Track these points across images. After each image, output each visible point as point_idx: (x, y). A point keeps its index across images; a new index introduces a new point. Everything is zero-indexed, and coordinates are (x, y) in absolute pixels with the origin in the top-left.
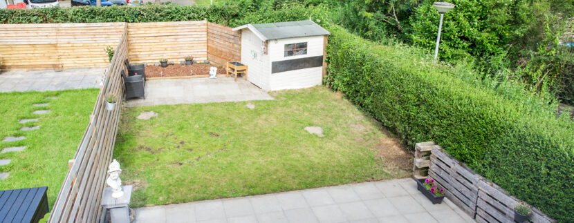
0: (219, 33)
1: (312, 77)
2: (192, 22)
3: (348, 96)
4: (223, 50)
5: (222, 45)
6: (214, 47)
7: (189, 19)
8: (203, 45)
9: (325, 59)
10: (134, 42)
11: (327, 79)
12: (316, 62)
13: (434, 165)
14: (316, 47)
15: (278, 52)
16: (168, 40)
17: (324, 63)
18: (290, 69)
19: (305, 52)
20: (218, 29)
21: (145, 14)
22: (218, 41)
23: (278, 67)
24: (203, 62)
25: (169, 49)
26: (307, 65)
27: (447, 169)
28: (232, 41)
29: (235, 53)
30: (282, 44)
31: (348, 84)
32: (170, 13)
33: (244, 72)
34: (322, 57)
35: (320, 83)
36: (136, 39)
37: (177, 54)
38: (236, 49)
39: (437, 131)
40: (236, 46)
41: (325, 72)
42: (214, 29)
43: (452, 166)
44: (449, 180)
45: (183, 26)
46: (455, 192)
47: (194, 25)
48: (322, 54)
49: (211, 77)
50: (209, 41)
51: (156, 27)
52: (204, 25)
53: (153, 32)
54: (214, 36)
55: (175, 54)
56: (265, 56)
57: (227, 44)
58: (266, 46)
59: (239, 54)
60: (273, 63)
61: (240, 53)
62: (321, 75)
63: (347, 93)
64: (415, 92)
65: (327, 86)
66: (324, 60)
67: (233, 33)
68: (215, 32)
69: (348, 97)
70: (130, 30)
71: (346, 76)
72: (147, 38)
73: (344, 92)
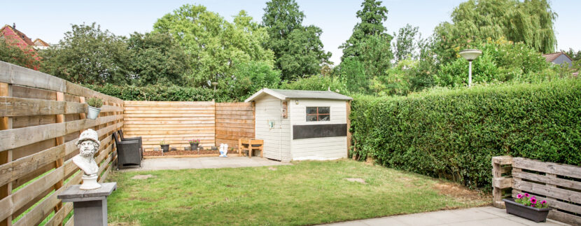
0: (229, 113)
1: (336, 148)
2: (199, 103)
3: (381, 159)
4: (234, 130)
5: (233, 125)
6: (223, 129)
7: (195, 100)
8: (210, 128)
9: (349, 128)
10: (130, 122)
11: (352, 150)
12: (339, 130)
13: (520, 182)
14: (339, 114)
15: (298, 114)
16: (170, 122)
17: (348, 133)
18: (313, 137)
19: (328, 119)
20: (228, 108)
21: (145, 94)
22: (227, 121)
23: (300, 133)
24: (210, 148)
25: (171, 132)
26: (331, 133)
27: (542, 178)
28: (244, 117)
29: (247, 130)
30: (303, 106)
31: (380, 146)
32: (174, 94)
33: (260, 148)
34: (345, 126)
35: (346, 155)
36: (133, 119)
37: (181, 139)
38: (249, 125)
39: (515, 138)
40: (249, 122)
41: (350, 143)
42: (224, 108)
43: (548, 170)
44: (546, 193)
45: (188, 106)
46: (559, 205)
47: (201, 106)
48: (346, 123)
49: (222, 155)
50: (218, 125)
51: (157, 106)
52: (212, 106)
53: (154, 112)
54: (224, 117)
55: (178, 139)
56: (285, 121)
57: (238, 122)
58: (286, 109)
59: (252, 131)
60: (295, 128)
61: (254, 129)
62: (346, 147)
63: (379, 157)
64: (473, 107)
65: (354, 158)
66: (348, 130)
67: (245, 108)
68: (225, 113)
69: (381, 162)
70: (127, 109)
71: (377, 136)
72: (146, 119)
73: (376, 157)
